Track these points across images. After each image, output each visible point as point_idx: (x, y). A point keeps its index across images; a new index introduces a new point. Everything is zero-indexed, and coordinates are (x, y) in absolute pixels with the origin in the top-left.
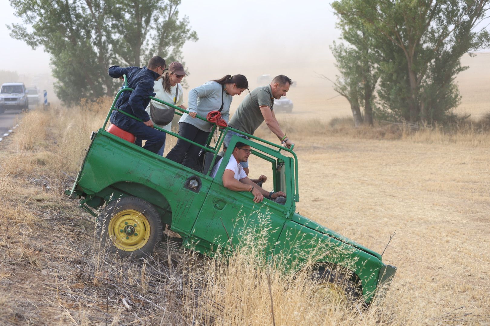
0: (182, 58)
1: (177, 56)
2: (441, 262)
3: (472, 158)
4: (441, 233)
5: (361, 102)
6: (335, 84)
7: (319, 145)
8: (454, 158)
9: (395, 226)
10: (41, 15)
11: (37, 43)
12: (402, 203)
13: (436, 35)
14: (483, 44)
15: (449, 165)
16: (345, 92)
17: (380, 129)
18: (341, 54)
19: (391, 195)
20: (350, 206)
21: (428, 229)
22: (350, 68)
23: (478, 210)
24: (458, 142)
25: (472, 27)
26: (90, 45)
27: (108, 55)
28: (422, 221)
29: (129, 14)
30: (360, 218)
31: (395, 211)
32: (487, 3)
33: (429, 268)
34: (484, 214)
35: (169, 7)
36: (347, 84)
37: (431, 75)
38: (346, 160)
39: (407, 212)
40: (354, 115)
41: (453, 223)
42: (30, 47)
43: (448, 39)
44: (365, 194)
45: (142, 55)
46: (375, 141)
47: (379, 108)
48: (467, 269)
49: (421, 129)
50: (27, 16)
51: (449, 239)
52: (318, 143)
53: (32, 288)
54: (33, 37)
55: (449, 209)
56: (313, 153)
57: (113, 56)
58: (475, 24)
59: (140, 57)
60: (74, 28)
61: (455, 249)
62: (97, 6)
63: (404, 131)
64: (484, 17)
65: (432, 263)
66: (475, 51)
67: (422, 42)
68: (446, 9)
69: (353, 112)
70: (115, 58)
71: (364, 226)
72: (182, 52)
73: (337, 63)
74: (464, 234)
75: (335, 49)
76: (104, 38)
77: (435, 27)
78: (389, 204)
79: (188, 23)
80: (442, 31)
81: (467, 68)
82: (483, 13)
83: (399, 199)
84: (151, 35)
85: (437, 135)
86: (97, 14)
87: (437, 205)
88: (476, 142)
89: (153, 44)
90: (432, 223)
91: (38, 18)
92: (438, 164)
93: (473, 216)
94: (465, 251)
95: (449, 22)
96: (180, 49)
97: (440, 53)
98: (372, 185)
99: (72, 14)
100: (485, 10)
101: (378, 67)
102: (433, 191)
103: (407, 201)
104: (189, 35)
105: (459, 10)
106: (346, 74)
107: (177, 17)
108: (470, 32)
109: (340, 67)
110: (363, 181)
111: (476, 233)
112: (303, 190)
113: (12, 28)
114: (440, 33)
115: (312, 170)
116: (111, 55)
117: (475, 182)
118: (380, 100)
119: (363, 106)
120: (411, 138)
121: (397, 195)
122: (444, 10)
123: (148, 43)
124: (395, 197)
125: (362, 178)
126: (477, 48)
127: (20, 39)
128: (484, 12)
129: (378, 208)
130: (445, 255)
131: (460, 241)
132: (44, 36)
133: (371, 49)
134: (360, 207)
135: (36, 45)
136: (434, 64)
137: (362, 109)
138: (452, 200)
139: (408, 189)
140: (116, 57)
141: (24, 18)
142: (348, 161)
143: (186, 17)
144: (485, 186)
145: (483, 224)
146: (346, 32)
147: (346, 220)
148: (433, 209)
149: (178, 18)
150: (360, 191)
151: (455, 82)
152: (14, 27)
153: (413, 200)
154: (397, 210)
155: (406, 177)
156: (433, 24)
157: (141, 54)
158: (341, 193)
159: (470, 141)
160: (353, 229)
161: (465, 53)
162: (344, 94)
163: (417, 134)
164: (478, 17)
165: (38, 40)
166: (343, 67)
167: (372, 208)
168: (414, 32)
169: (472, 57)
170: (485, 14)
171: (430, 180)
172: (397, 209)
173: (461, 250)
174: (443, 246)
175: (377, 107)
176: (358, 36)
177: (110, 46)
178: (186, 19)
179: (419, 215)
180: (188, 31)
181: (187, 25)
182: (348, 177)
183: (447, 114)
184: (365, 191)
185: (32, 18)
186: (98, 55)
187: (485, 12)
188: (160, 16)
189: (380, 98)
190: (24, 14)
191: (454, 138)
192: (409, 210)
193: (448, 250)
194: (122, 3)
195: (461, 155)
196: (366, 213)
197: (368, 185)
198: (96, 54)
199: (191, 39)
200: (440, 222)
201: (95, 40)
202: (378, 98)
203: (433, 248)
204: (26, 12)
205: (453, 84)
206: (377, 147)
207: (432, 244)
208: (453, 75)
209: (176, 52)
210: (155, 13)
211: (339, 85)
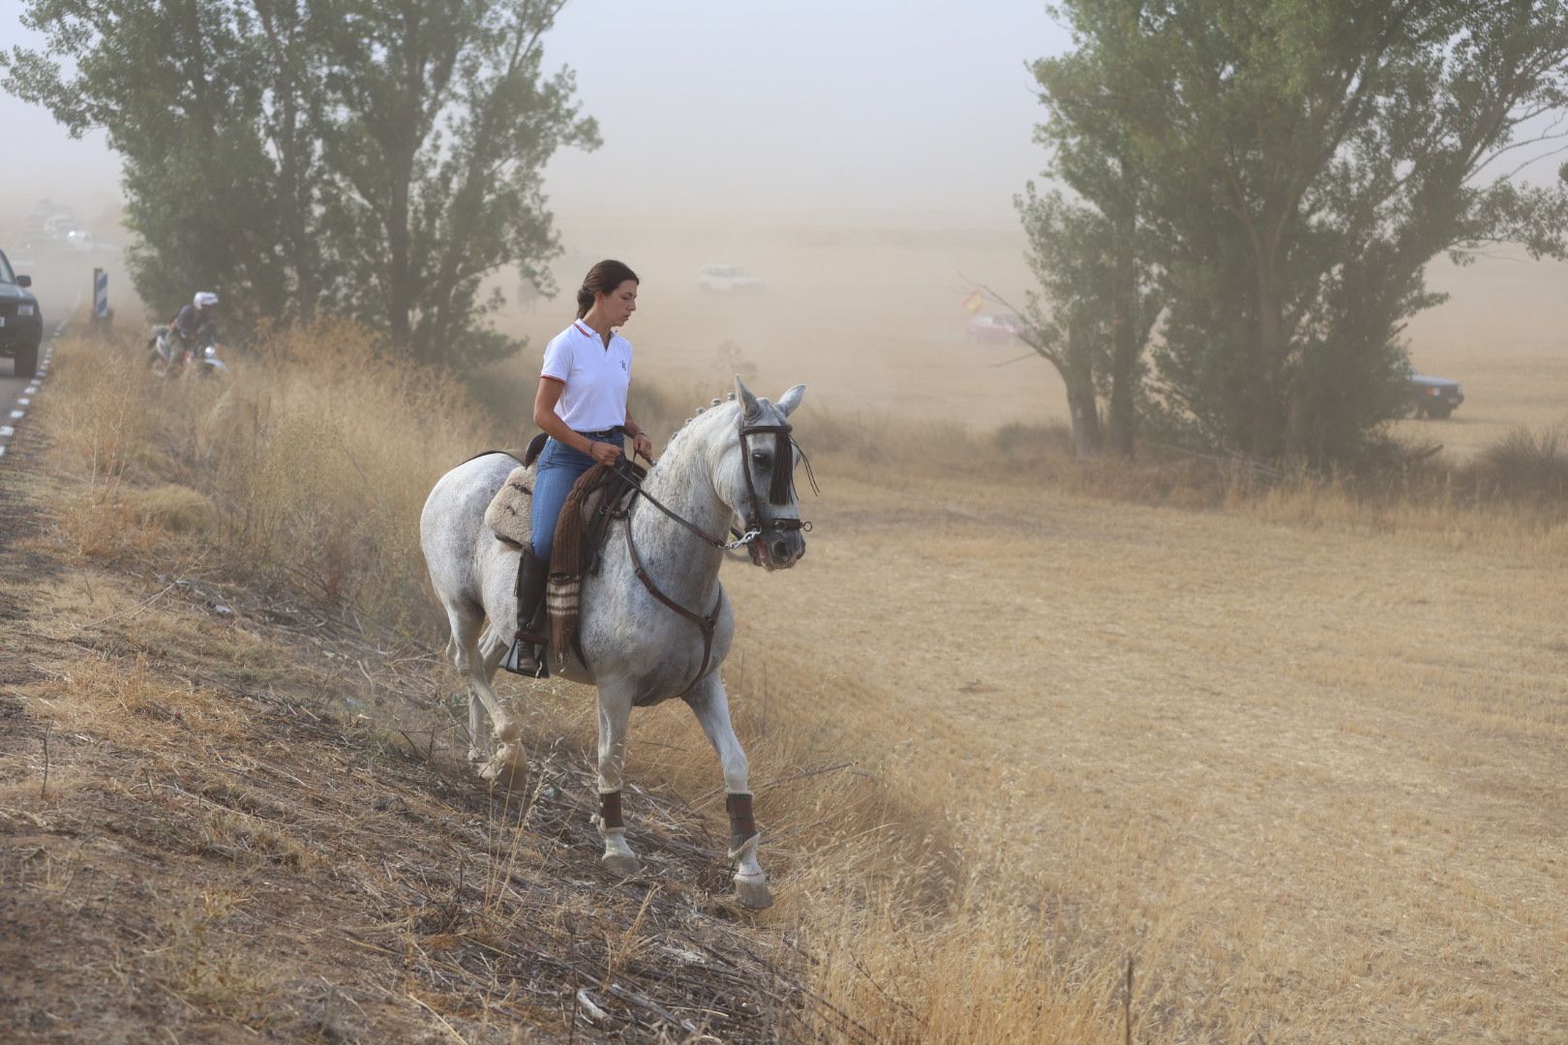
0: (543, 200)
1: (528, 194)
2: (1386, 915)
3: (1446, 585)
4: (1374, 822)
5: (1099, 379)
6: (1022, 318)
7: (964, 510)
8: (1391, 581)
9: (1229, 791)
10: (106, 28)
11: (88, 116)
12: (1242, 717)
13: (1354, 188)
14: (1498, 227)
15: (1379, 603)
16: (1051, 345)
17: (1154, 470)
18: (1049, 225)
19: (1204, 690)
20: (1080, 714)
21: (1332, 805)
22: (1074, 272)
23: (1481, 756)
24: (1399, 532)
25: (1469, 174)
26: (254, 134)
27: (309, 172)
28: (1312, 779)
29: (384, 45)
30: (1117, 754)
31: (1224, 741)
32: (1518, 100)
33: (1351, 932)
34: (1501, 771)
35: (511, 36)
36: (1060, 321)
37: (1329, 312)
38: (1055, 565)
39: (1262, 746)
40: (1075, 420)
41: (1408, 794)
42: (64, 128)
43: (1388, 203)
44: (1123, 679)
45: (416, 180)
46: (1138, 509)
47: (1158, 404)
48: (1470, 943)
49: (1288, 481)
50: (63, 26)
51: (1404, 842)
52: (960, 502)
53: (316, 941)
54: (77, 96)
55: (1390, 748)
56: (947, 534)
57: (326, 177)
58: (1479, 162)
59: (411, 185)
60: (209, 78)
61: (1425, 878)
62: (288, 14)
63: (1234, 484)
64: (1506, 144)
65: (1359, 916)
66: (1470, 246)
67: (1305, 206)
68: (1390, 109)
69: (1073, 410)
70: (332, 183)
71: (1133, 782)
72: (542, 181)
73: (1034, 254)
74: (1447, 831)
75: (1031, 208)
76: (301, 118)
77: (1353, 162)
78: (1202, 718)
79: (573, 89)
80: (1371, 176)
81: (1440, 298)
82: (1504, 131)
83: (1231, 703)
84: (450, 118)
85: (1335, 506)
86: (283, 40)
87: (1351, 730)
88: (1458, 536)
89: (453, 148)
90: (1344, 788)
91: (97, 38)
92: (1341, 597)
93: (1469, 776)
94: (1455, 884)
95: (1397, 153)
96: (537, 169)
97: (1362, 246)
98: (1141, 651)
99: (206, 34)
100: (1514, 121)
101: (1160, 275)
102: (1334, 685)
103: (1256, 711)
104: (570, 129)
105: (1432, 118)
106: (1061, 290)
107: (536, 67)
108: (1462, 187)
109: (1043, 267)
110: (1113, 637)
111: (1482, 830)
112: (927, 651)
113: (13, 62)
114: (1366, 183)
115: (948, 589)
116: (320, 172)
117: (1462, 664)
118: (1159, 379)
119: (1105, 395)
120: (1254, 507)
121: (1224, 690)
122: (1383, 112)
123: (439, 143)
124: (1218, 694)
125: (1110, 627)
126: (1478, 238)
127: (35, 99)
128: (1507, 128)
129: (1169, 726)
130: (1396, 894)
131: (1436, 853)
132: (109, 95)
133: (1145, 215)
134: (1111, 720)
135: (84, 123)
136: (1338, 278)
137: (1102, 404)
138: (1396, 718)
139: (1257, 672)
140: (333, 179)
141: (51, 35)
142: (1060, 569)
143: (569, 70)
144: (1496, 679)
145: (1501, 802)
146: (1067, 157)
147: (1077, 762)
148: (1341, 744)
149: (539, 70)
150: (1105, 667)
151: (1401, 340)
152: (19, 57)
153: (1274, 709)
154: (1228, 738)
155: (1245, 634)
156: (1346, 153)
157: (413, 177)
158: (1046, 669)
159: (1441, 529)
160: (1098, 791)
161: (1438, 250)
162: (1048, 351)
163: (1273, 496)
164: (1489, 142)
165: (90, 108)
166: (1053, 268)
167: (1151, 728)
168: (1285, 176)
169: (1461, 266)
170: (1511, 136)
171: (1320, 647)
172: (1227, 735)
173: (1445, 882)
174: (1386, 865)
175: (1152, 401)
176: (1107, 171)
177: (318, 146)
178: (566, 78)
179: (1301, 759)
180: (570, 114)
181: (566, 97)
182: (1064, 618)
183: (1368, 439)
184: (1121, 670)
185: (77, 35)
186: (279, 168)
187: (1514, 127)
188: (482, 59)
189: (1161, 371)
190: (54, 21)
191: (1389, 516)
192: (1266, 740)
193: (1403, 877)
194: (364, 9)
195: (1413, 572)
196: (1132, 742)
197: (1131, 650)
198: (271, 164)
199: (576, 142)
200: (1366, 785)
201: (271, 123)
202: (1155, 372)
203: (1357, 868)
204: (59, 16)
205: (1396, 345)
206: (1146, 528)
207: (1350, 854)
208: (1396, 316)
209: (525, 177)
210: (468, 49)
211: (1036, 325)
